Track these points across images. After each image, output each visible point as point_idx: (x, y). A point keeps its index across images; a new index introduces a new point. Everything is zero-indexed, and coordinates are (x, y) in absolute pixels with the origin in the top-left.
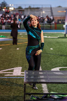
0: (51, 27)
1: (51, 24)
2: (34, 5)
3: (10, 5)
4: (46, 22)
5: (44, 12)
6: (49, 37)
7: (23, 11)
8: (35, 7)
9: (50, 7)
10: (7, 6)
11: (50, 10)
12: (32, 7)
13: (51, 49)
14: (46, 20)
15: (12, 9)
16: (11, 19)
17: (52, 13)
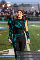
0: (38, 19)
1: (38, 17)
2: (25, 3)
3: (8, 3)
4: (34, 15)
5: (33, 8)
6: (37, 26)
7: (18, 7)
8: (27, 4)
9: (37, 4)
10: (6, 3)
11: (37, 6)
12: (24, 4)
13: (38, 35)
14: (35, 13)
15: (10, 5)
16: (9, 13)
17: (39, 8)
